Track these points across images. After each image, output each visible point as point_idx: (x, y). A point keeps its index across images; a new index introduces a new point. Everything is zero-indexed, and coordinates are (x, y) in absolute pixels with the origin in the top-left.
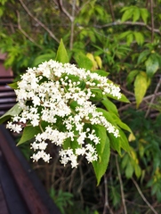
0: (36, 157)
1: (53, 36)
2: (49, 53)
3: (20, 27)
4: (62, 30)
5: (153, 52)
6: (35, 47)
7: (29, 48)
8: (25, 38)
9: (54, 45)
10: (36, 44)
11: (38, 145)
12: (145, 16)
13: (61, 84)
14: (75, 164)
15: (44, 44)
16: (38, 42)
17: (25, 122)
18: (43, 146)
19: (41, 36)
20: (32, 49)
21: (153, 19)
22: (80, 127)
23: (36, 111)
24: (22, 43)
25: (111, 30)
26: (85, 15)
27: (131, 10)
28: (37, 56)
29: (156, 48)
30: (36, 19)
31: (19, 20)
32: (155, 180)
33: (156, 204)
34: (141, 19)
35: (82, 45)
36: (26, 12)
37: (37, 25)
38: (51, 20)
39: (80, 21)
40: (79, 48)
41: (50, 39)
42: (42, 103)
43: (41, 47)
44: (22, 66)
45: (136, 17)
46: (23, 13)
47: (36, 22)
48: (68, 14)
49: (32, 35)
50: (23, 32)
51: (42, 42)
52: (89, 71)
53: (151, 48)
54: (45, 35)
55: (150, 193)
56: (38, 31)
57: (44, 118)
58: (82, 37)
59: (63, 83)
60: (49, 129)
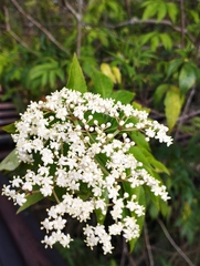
0: (50, 241)
1: (53, 39)
2: (49, 62)
3: (8, 28)
4: (63, 31)
5: (186, 60)
6: (30, 54)
7: (21, 55)
8: (14, 42)
9: (54, 51)
10: (30, 50)
11: (51, 223)
12: (173, 12)
13: (83, 128)
14: (108, 248)
15: (41, 50)
16: (34, 48)
17: (30, 189)
18: (60, 224)
19: (37, 40)
20: (26, 57)
21: (184, 16)
22: (114, 193)
23: (48, 173)
24: (11, 48)
25: (126, 30)
26: (93, 11)
27: (155, 4)
28: (32, 67)
29: (190, 55)
30: (29, 18)
31: (7, 19)
32: (184, 217)
33: (185, 246)
34: (167, 17)
35: (91, 51)
36: (16, 9)
37: (31, 25)
38: (48, 17)
39: (88, 19)
40: (87, 55)
41: (49, 43)
42: (55, 159)
43: (38, 53)
44: (12, 78)
45: (162, 15)
46: (12, 9)
47: (29, 21)
48: (74, 11)
49: (24, 38)
50: (12, 34)
51: (38, 47)
52: (119, 103)
53: (183, 55)
54: (42, 39)
55: (178, 233)
56: (32, 33)
57: (61, 182)
58: (90, 40)
59: (87, 127)
60: (67, 198)
